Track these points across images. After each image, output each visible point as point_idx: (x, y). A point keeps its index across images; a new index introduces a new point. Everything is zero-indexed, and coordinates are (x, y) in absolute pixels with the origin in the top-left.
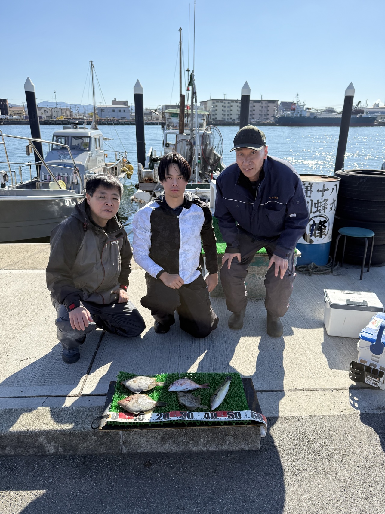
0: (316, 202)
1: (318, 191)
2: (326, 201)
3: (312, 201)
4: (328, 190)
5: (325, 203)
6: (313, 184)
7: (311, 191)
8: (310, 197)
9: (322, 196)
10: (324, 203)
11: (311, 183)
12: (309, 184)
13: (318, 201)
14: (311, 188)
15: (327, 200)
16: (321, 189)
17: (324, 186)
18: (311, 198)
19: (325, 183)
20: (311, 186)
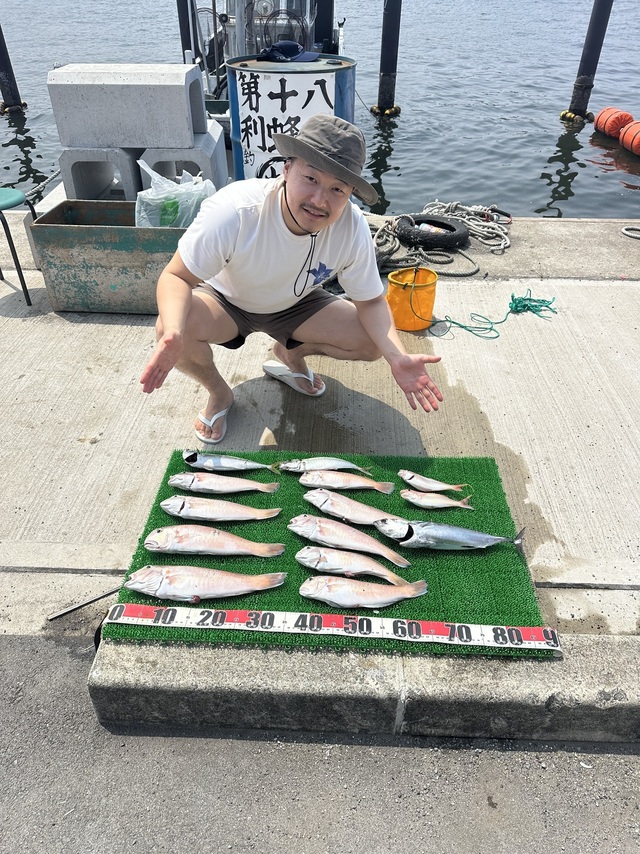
0: (271, 124)
1: (272, 96)
2: (296, 123)
3: (261, 119)
4: (294, 93)
5: (293, 126)
6: (258, 77)
7: (258, 96)
8: (257, 110)
9: (283, 109)
10: (289, 126)
11: (255, 74)
12: (252, 75)
13: (275, 120)
14: (256, 88)
15: (297, 119)
16: (278, 90)
17: (283, 82)
18: (259, 114)
19: (286, 77)
20: (256, 83)
